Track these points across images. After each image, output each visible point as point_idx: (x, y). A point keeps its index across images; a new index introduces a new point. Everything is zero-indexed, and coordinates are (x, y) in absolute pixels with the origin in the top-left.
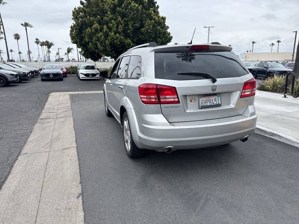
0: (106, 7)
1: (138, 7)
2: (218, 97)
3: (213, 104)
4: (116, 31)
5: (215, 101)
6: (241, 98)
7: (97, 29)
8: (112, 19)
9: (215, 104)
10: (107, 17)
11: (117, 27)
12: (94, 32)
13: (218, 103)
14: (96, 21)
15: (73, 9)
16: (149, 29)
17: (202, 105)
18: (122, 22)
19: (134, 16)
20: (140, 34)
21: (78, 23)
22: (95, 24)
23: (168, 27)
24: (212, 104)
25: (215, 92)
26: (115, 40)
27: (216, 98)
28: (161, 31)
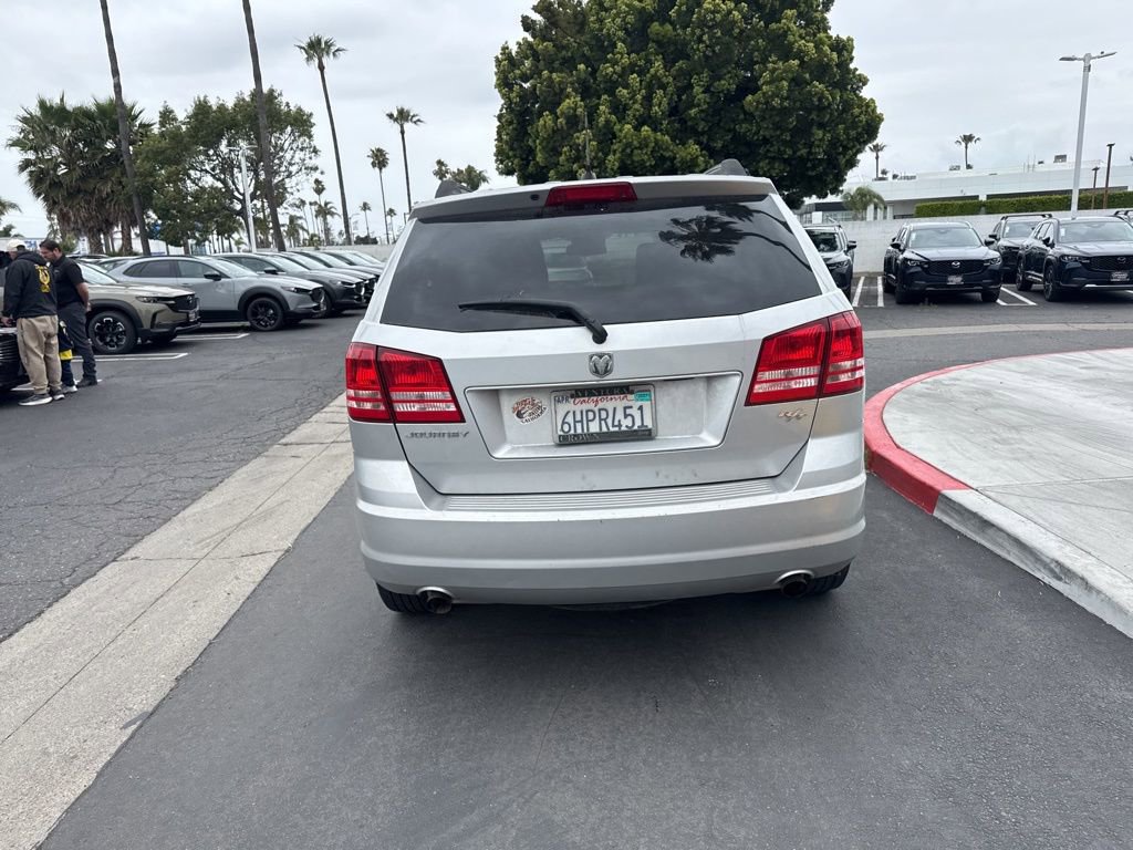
0: (611, 25)
1: (730, 12)
2: (641, 398)
3: (617, 429)
4: (640, 116)
5: (626, 416)
6: (748, 403)
7: (576, 116)
8: (632, 68)
9: (623, 428)
10: (614, 63)
11: (648, 99)
12: (565, 128)
13: (638, 423)
14: (572, 84)
15: (498, 53)
16: (775, 95)
17: (566, 429)
18: (665, 80)
19: (714, 51)
20: (742, 116)
21: (509, 98)
22: (568, 97)
23: (864, 81)
24: (613, 426)
25: (610, 379)
26: (636, 152)
27: (630, 404)
28: (827, 99)
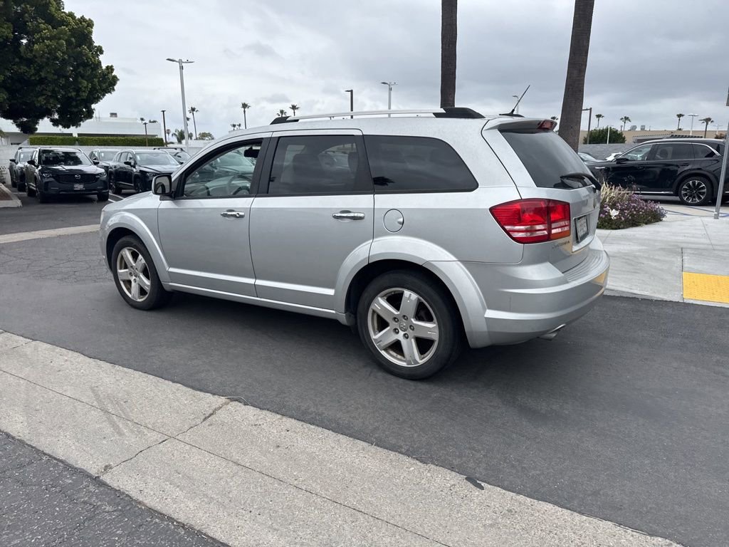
9: (585, 232)
28: (91, 59)
